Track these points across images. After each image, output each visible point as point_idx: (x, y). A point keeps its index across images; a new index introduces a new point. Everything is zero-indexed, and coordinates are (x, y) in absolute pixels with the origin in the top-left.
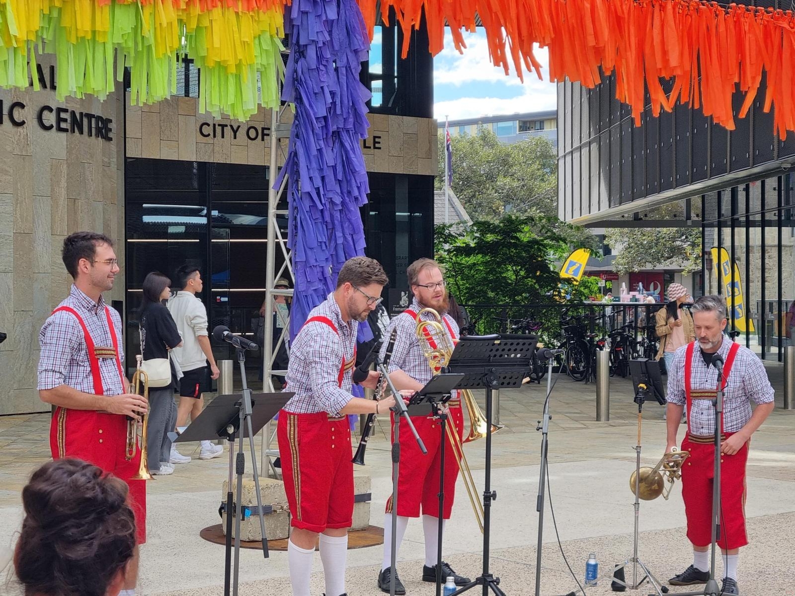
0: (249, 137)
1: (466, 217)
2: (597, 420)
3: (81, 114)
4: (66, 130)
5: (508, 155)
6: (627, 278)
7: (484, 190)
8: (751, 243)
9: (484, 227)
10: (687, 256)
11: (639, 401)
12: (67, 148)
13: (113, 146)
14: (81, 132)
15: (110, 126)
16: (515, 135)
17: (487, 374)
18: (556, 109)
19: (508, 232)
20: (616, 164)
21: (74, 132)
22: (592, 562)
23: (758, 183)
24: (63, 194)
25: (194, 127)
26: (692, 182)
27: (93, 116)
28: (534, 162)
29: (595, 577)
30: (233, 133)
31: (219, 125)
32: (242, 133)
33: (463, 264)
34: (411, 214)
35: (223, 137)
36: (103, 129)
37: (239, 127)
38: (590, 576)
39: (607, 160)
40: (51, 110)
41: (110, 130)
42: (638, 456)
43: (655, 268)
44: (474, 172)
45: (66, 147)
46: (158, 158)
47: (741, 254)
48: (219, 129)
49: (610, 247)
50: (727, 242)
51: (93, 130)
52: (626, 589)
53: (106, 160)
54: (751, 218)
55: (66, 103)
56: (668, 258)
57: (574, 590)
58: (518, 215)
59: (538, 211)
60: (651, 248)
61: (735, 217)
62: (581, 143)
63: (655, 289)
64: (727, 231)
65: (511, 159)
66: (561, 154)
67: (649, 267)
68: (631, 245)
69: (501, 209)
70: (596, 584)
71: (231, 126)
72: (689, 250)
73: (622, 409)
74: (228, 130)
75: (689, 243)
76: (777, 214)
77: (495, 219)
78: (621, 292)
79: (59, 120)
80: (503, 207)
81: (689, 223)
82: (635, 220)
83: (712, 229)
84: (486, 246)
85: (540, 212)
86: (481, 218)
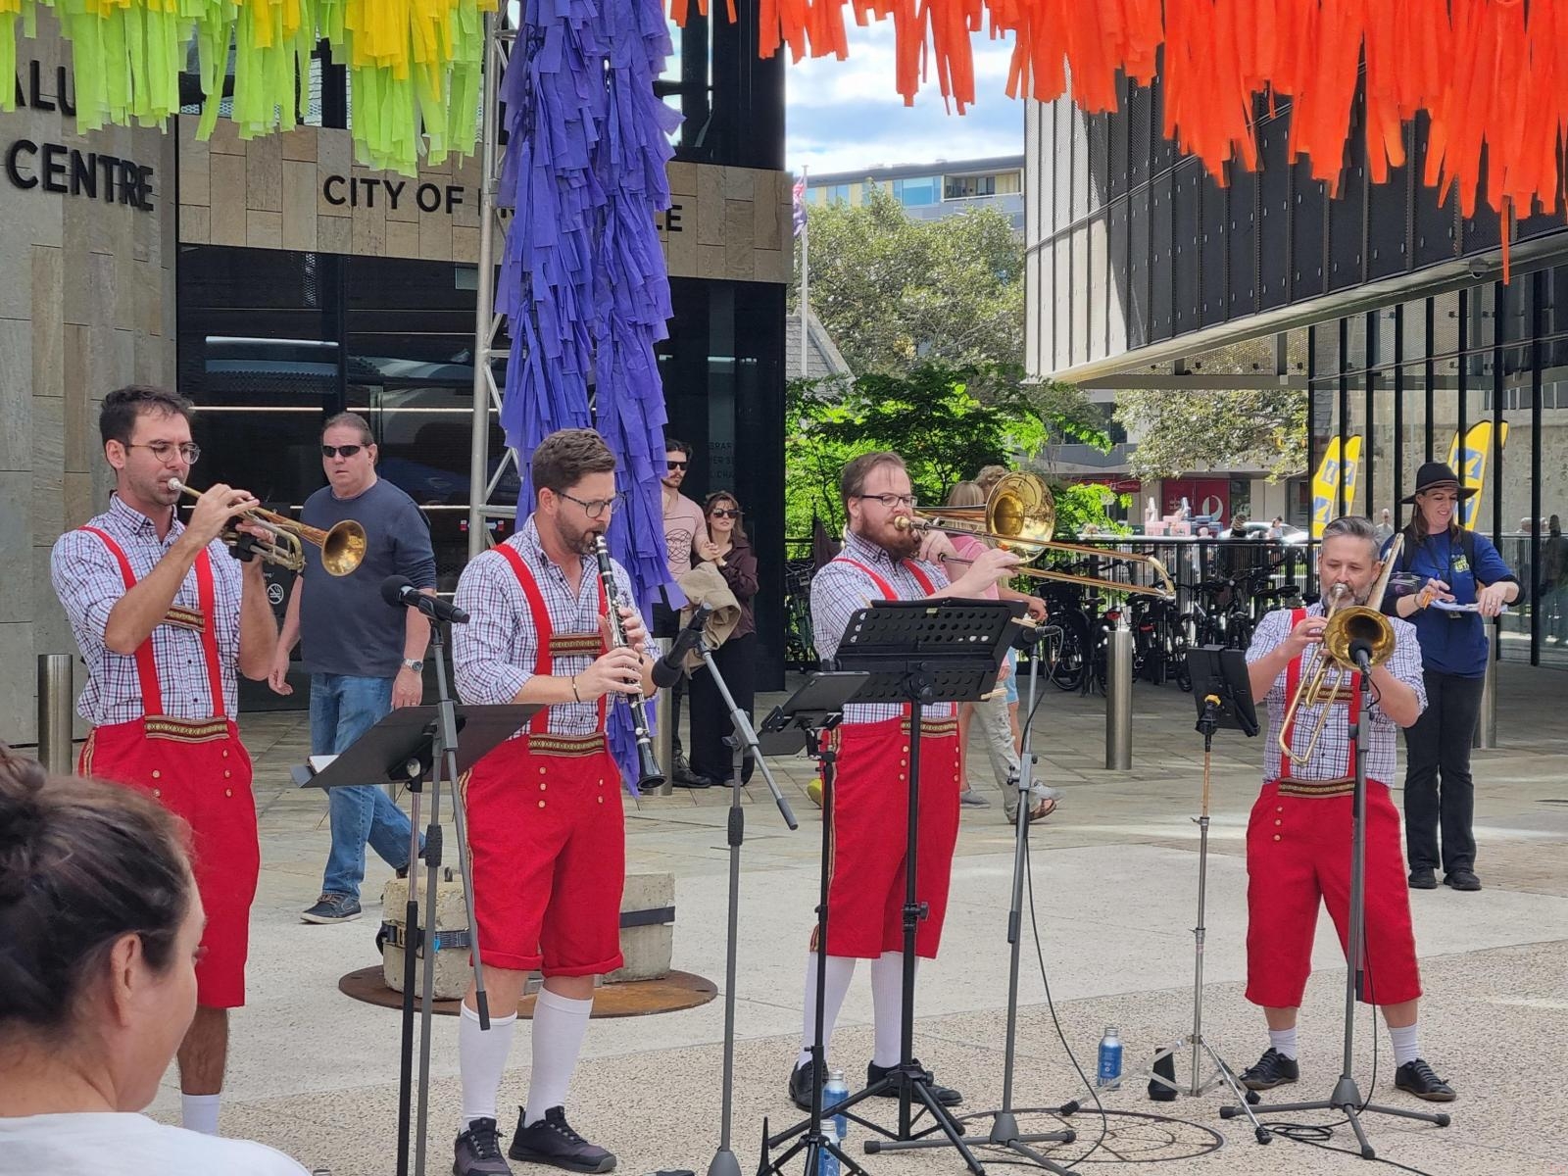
0: (422, 206)
1: (842, 367)
2: (1108, 768)
3: (92, 157)
4: (61, 189)
5: (925, 245)
6: (1157, 487)
7: (877, 313)
8: (1405, 420)
9: (881, 388)
10: (1276, 447)
11: (1206, 728)
12: (64, 224)
13: (154, 221)
14: (92, 194)
15: (149, 181)
16: (937, 204)
17: (910, 674)
18: (1023, 153)
19: (928, 396)
20: (1141, 263)
21: (78, 193)
22: (1111, 1043)
23: (1422, 303)
24: (56, 315)
25: (312, 184)
26: (1292, 300)
27: (116, 161)
28: (975, 259)
29: (1116, 1073)
30: (389, 197)
31: (363, 181)
32: (407, 198)
33: (838, 459)
34: (737, 361)
35: (370, 204)
36: (133, 186)
37: (402, 184)
38: (1107, 1069)
39: (1122, 255)
40: (32, 148)
41: (149, 189)
42: (1204, 835)
43: (1213, 470)
44: (857, 277)
45: (61, 223)
46: (242, 244)
47: (1385, 441)
48: (362, 189)
49: (1125, 426)
50: (1358, 418)
51: (116, 190)
52: (1177, 1097)
53: (140, 248)
54: (1406, 372)
55: (63, 134)
56: (1239, 450)
57: (1077, 1098)
58: (942, 361)
59: (983, 356)
60: (1205, 429)
61: (1374, 369)
62: (1071, 220)
63: (1212, 511)
64: (1358, 397)
65: (929, 252)
66: (1032, 242)
67: (1202, 468)
68: (1166, 424)
69: (910, 350)
70: (1118, 1086)
71: (387, 183)
72: (1279, 433)
73: (1155, 746)
74: (380, 191)
75: (1280, 420)
76: (1457, 364)
77: (898, 369)
78: (1147, 516)
79: (50, 168)
80: (913, 348)
81: (1283, 380)
82: (1176, 374)
83: (1327, 393)
84: (885, 425)
85: (988, 357)
86: (872, 369)
